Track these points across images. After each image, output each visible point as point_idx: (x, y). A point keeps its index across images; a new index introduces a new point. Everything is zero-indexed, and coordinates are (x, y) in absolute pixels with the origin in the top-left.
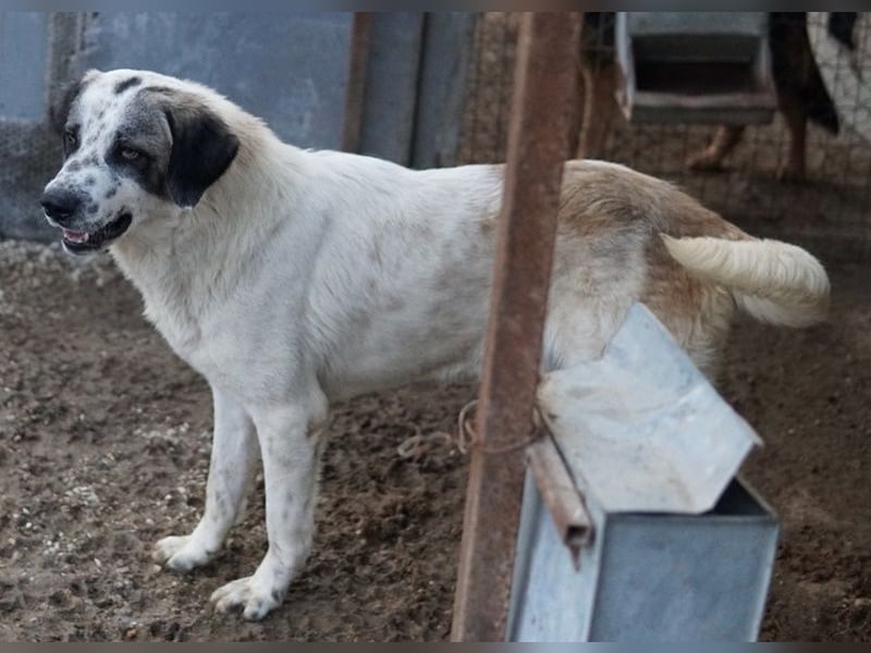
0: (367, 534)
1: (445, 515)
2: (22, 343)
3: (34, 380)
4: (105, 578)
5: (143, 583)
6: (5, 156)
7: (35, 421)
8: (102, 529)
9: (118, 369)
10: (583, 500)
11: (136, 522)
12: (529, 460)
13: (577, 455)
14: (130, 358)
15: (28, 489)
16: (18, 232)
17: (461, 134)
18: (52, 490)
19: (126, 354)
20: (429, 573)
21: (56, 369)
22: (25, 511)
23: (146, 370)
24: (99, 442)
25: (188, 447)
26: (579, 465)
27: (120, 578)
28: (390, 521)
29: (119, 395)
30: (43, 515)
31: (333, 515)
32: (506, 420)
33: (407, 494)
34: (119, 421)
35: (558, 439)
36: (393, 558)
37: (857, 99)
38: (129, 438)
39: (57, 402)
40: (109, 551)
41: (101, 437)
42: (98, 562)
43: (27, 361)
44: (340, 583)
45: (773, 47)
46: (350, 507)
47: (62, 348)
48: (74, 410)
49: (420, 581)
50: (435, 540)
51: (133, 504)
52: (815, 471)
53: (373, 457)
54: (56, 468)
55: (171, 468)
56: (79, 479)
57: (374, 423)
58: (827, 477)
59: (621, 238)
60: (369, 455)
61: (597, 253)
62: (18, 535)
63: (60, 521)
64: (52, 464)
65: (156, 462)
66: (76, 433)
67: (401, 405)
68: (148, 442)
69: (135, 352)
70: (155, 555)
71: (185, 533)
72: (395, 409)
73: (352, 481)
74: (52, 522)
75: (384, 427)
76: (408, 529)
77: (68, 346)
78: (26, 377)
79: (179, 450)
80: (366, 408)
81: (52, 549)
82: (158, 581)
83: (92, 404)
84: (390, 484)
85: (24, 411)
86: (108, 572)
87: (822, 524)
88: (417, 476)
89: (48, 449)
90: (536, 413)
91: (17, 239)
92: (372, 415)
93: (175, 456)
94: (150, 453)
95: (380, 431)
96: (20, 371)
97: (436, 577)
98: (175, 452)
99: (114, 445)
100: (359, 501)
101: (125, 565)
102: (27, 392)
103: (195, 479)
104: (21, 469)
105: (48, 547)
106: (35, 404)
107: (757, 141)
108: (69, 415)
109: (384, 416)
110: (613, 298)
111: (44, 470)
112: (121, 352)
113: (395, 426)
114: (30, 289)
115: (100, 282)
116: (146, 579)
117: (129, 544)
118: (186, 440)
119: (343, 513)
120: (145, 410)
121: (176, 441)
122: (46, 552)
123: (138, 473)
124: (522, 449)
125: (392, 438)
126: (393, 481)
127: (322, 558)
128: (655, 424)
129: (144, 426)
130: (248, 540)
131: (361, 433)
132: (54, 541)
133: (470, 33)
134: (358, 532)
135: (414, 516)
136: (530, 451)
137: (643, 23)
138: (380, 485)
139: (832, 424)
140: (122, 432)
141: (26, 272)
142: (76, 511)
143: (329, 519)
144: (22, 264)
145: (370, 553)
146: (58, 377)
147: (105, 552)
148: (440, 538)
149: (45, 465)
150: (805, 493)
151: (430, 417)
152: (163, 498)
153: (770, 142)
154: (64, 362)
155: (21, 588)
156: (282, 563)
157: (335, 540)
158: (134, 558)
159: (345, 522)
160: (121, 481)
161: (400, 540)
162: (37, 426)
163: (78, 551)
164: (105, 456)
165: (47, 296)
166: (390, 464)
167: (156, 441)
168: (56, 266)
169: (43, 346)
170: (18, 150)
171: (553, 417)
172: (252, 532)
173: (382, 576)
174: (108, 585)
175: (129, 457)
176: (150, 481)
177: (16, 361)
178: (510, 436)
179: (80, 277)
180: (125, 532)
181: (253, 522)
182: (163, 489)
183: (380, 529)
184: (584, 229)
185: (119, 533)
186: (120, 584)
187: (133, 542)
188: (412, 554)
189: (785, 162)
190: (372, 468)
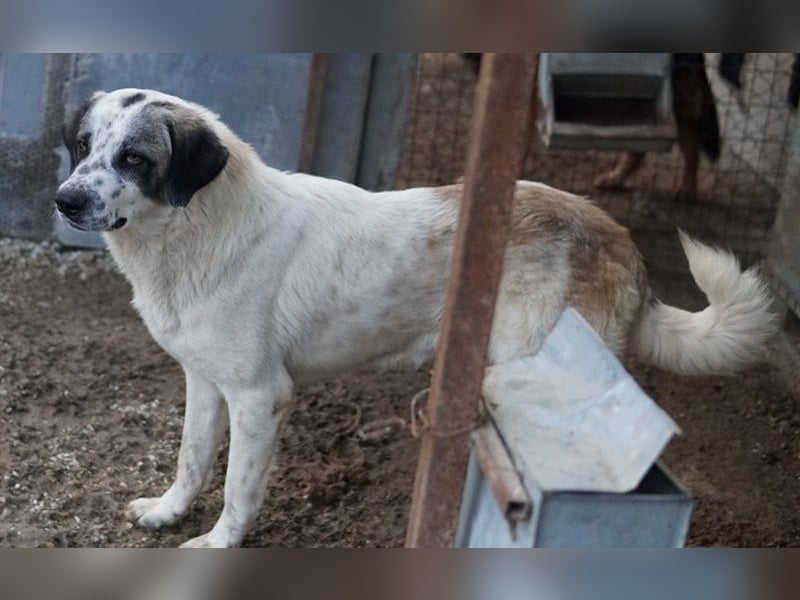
0: (313, 498)
1: (381, 483)
2: (15, 328)
3: (25, 360)
4: (84, 533)
5: (117, 538)
6: (5, 167)
7: (25, 396)
8: (82, 491)
9: (97, 352)
10: (522, 479)
11: (111, 485)
12: (474, 443)
13: (516, 439)
14: (109, 343)
15: (18, 454)
16: (13, 232)
17: (401, 155)
18: (38, 456)
19: (105, 339)
20: (366, 533)
21: (44, 351)
22: (15, 473)
23: (123, 353)
24: (80, 415)
25: (159, 421)
26: (519, 449)
27: (96, 533)
28: (334, 488)
29: (99, 374)
30: (30, 478)
31: (284, 481)
32: (455, 408)
33: (348, 464)
34: (98, 397)
35: (499, 426)
36: (335, 519)
37: (745, 132)
38: (107, 411)
39: (45, 380)
40: (88, 509)
41: (83, 410)
42: (77, 519)
43: (18, 344)
44: (289, 541)
45: (674, 86)
46: (299, 475)
47: (50, 332)
48: (60, 387)
49: (358, 541)
50: (373, 505)
51: (109, 469)
52: (702, 449)
53: (319, 432)
54: (43, 437)
55: (143, 439)
56: (61, 446)
57: (321, 402)
58: (712, 455)
59: (550, 246)
60: (315, 429)
61: (530, 259)
62: (8, 495)
63: (45, 483)
64: (39, 433)
65: (130, 433)
66: (61, 407)
67: (344, 388)
68: (123, 416)
69: (113, 337)
70: (127, 514)
71: (154, 496)
72: (338, 391)
73: (301, 452)
74: (38, 483)
75: (329, 406)
76: (348, 495)
77: (54, 330)
78: (18, 357)
79: (150, 423)
80: (313, 390)
81: (37, 507)
82: (129, 536)
83: (75, 382)
84: (333, 456)
85: (15, 387)
86: (86, 529)
87: (707, 494)
88: (358, 449)
89: (36, 419)
90: (480, 402)
91: (12, 238)
92: (319, 395)
93: (147, 428)
94: (125, 426)
95: (325, 409)
96: (13, 352)
97: (372, 537)
98: (146, 425)
99: (94, 418)
100: (306, 470)
101: (101, 522)
102: (17, 371)
103: (164, 448)
104: (12, 437)
105: (34, 505)
106: (25, 381)
107: (656, 165)
108: (55, 391)
109: (330, 396)
110: (540, 296)
111: (31, 438)
112: (101, 337)
113: (339, 405)
114: (23, 280)
115: (83, 276)
116: (119, 535)
117: (105, 503)
118: (156, 414)
119: (291, 480)
120: (121, 388)
121: (147, 415)
122: (32, 510)
123: (114, 442)
124: (467, 433)
125: (335, 416)
126: (336, 453)
127: (273, 519)
128: (584, 413)
129: (120, 401)
130: (210, 502)
131: (309, 411)
132: (39, 500)
133: (412, 70)
134: (306, 497)
135: (354, 483)
136: (475, 435)
137: (562, 63)
138: (325, 456)
139: (717, 410)
140: (100, 406)
141: (18, 267)
142: (59, 474)
143: (280, 485)
144: (16, 259)
145: (316, 515)
146: (45, 358)
147: (83, 510)
148: (377, 503)
149: (33, 434)
150: (693, 468)
151: (369, 398)
152: (135, 464)
153: (666, 167)
154: (51, 345)
155: (10, 541)
156: (235, 521)
157: (285, 503)
158: (109, 517)
159: (294, 488)
160: (99, 449)
161: (341, 504)
162: (27, 400)
163: (60, 509)
164: (85, 427)
165: (36, 287)
166: (334, 439)
167: (130, 415)
168: (45, 262)
169: (33, 331)
170: (16, 161)
171: (494, 406)
172: (213, 495)
173: (326, 535)
174: (86, 540)
175: (107, 429)
176: (124, 450)
177: (10, 343)
178: (457, 422)
179: (66, 271)
180: (101, 493)
181: (213, 486)
182: (136, 457)
183: (324, 495)
184: (519, 239)
185: (96, 494)
186: (96, 539)
187: (108, 502)
188: (352, 517)
189: (680, 183)
190: (318, 442)
